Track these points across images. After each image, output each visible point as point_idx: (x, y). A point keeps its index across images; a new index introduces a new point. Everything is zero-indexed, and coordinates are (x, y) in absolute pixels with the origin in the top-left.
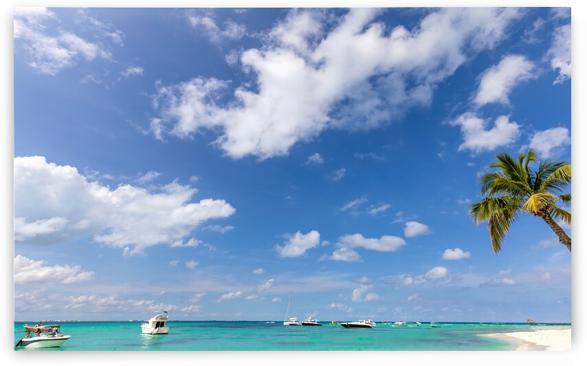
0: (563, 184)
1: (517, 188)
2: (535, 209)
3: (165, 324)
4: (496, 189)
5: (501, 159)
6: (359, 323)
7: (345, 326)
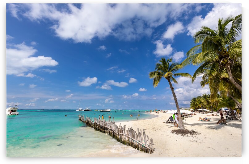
0: (176, 70)
1: (164, 70)
2: (166, 77)
3: (16, 111)
4: (159, 69)
5: (162, 59)
6: (106, 110)
7: (101, 111)
